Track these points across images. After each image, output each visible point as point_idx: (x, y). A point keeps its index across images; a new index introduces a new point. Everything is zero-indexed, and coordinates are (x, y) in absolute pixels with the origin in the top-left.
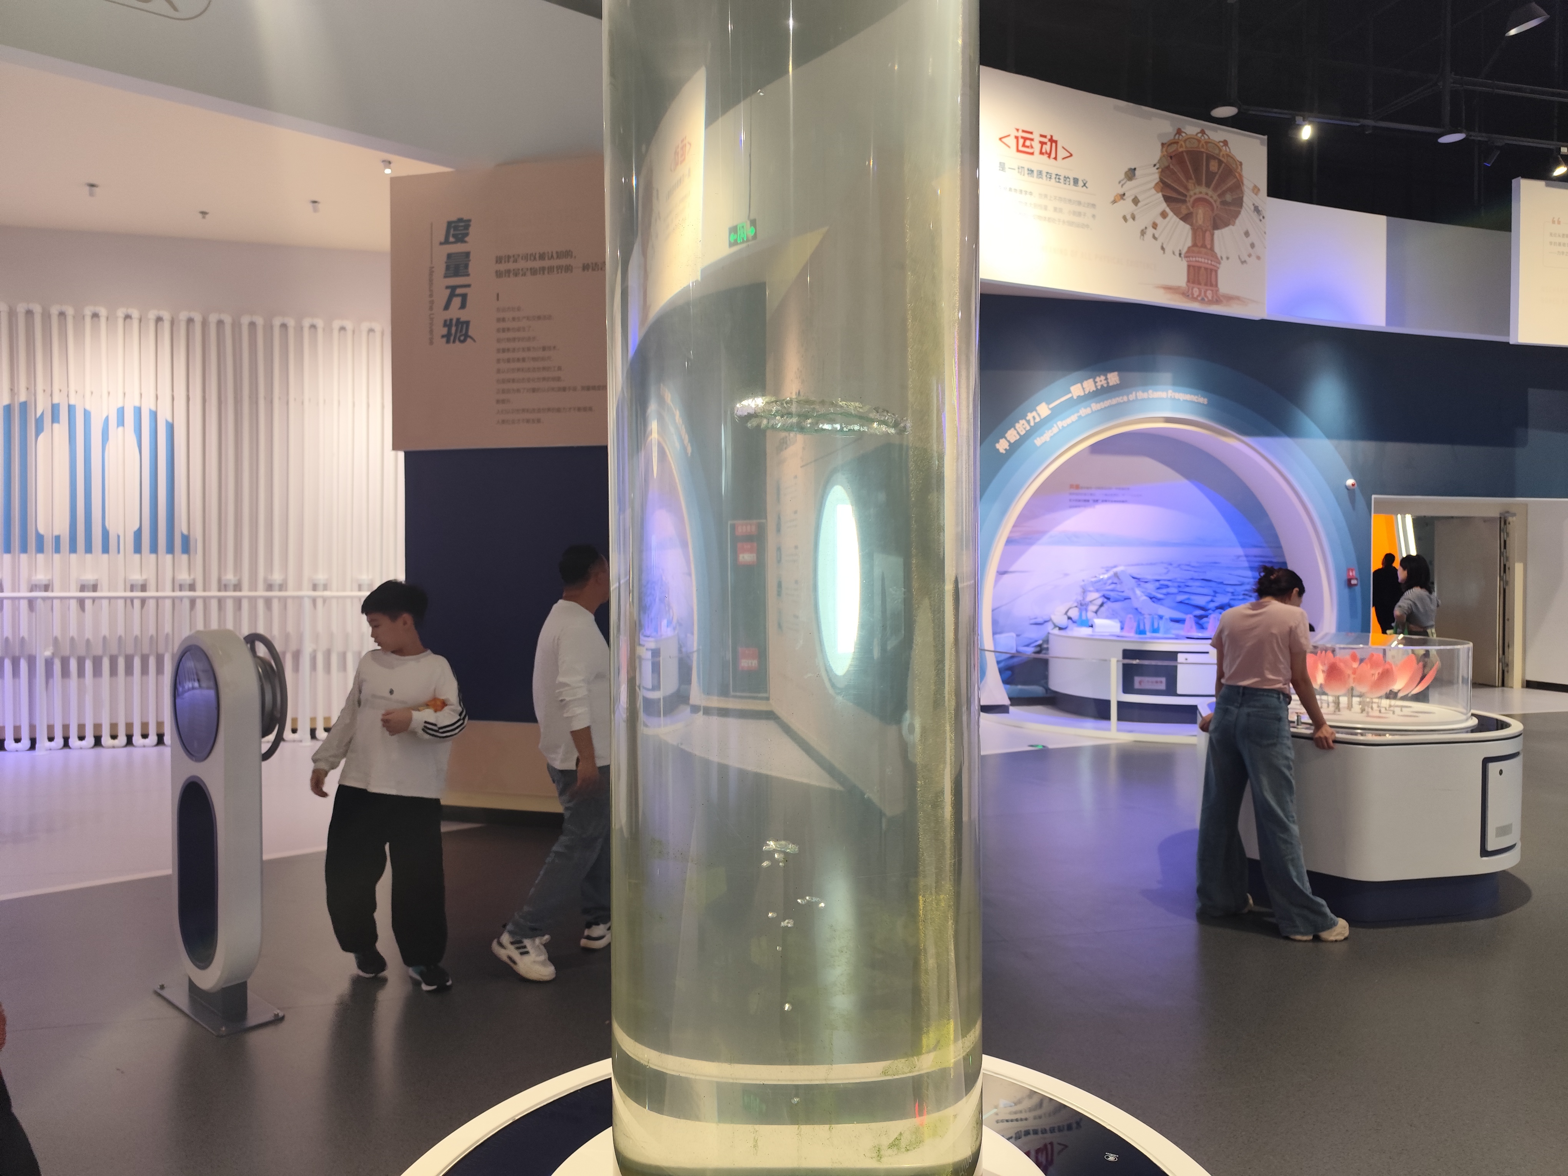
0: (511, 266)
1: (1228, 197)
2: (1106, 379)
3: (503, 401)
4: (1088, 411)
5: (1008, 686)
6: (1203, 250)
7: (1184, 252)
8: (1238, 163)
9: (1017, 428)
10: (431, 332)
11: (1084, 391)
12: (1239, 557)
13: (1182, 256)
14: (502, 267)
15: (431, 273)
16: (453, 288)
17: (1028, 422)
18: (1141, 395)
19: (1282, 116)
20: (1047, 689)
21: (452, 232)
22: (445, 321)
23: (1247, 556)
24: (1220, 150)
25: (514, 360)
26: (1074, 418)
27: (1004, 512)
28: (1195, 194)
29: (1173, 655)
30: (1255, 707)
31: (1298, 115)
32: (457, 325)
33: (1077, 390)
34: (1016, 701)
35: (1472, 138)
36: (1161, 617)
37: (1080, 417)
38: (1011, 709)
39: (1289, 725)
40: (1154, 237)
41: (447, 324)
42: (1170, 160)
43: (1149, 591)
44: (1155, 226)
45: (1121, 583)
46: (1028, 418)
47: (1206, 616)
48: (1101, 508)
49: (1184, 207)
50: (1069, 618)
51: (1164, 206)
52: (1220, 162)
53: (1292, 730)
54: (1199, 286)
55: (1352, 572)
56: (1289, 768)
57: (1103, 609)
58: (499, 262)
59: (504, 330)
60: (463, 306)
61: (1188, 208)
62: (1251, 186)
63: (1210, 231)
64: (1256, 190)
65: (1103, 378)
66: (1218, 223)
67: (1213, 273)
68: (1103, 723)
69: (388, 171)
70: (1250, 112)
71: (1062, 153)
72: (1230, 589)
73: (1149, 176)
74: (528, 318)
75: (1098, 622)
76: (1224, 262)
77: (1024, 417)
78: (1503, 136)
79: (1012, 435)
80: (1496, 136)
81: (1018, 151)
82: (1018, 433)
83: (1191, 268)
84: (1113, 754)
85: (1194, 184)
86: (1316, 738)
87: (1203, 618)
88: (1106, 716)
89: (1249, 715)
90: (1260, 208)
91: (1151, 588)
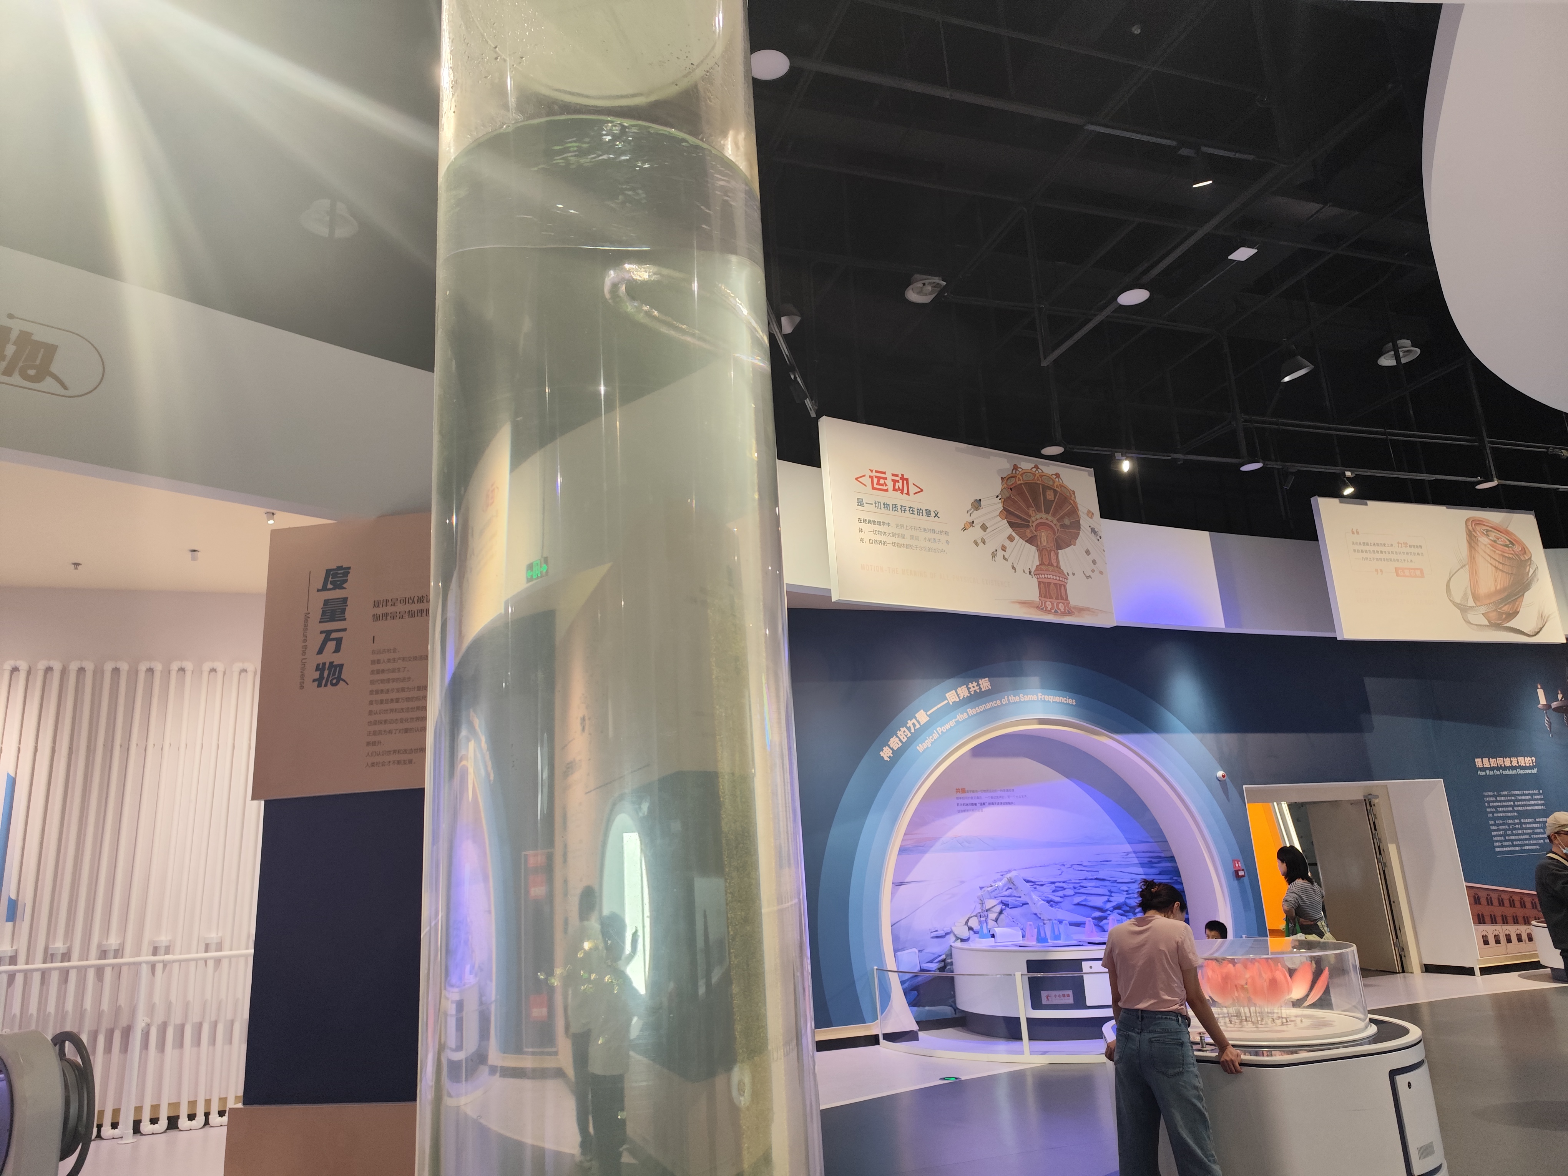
0: (389, 609)
1: (1067, 521)
2: (979, 685)
3: (374, 744)
4: (965, 716)
5: (915, 1009)
6: (1051, 568)
7: (1033, 570)
8: (1071, 492)
9: (899, 735)
10: (302, 676)
11: (959, 697)
12: (1128, 853)
13: (1032, 573)
14: (380, 611)
15: (307, 618)
16: (328, 633)
17: (909, 729)
18: (1012, 699)
19: (1102, 453)
20: (956, 1009)
21: (330, 579)
22: (318, 665)
23: (1135, 852)
24: (1054, 482)
25: (387, 701)
26: (952, 723)
27: (894, 820)
28: (1036, 520)
29: (1076, 964)
30: (1155, 1032)
31: (1117, 452)
32: (330, 669)
33: (952, 697)
34: (925, 1024)
35: (1269, 466)
36: (1061, 922)
37: (957, 722)
38: (921, 1034)
39: (1192, 1047)
40: (1004, 558)
41: (320, 668)
42: (1011, 492)
43: (1045, 895)
44: (1003, 548)
45: (1016, 889)
46: (908, 725)
47: (1106, 918)
48: (989, 811)
49: (1028, 531)
50: (970, 929)
51: (1009, 531)
52: (1055, 492)
53: (1196, 1053)
54: (1051, 600)
55: (1238, 863)
56: (1200, 1099)
57: (1002, 916)
58: (376, 606)
59: (378, 672)
60: (337, 650)
61: (1031, 531)
62: (1086, 511)
63: (1054, 551)
64: (1090, 514)
65: (975, 684)
66: (1060, 544)
67: (1063, 587)
68: (1014, 1045)
69: (271, 522)
70: (1075, 450)
71: (913, 489)
72: (1124, 887)
73: (994, 507)
74: (404, 659)
75: (998, 930)
76: (1070, 577)
77: (905, 724)
78: (1293, 464)
79: (894, 743)
80: (1290, 464)
81: (873, 488)
82: (900, 740)
83: (1042, 584)
84: (1030, 1081)
85: (1035, 511)
86: (1223, 1061)
87: (1102, 920)
88: (1018, 1037)
89: (1150, 1041)
90: (1096, 530)
91: (1047, 890)
